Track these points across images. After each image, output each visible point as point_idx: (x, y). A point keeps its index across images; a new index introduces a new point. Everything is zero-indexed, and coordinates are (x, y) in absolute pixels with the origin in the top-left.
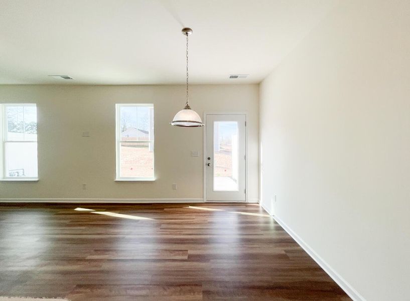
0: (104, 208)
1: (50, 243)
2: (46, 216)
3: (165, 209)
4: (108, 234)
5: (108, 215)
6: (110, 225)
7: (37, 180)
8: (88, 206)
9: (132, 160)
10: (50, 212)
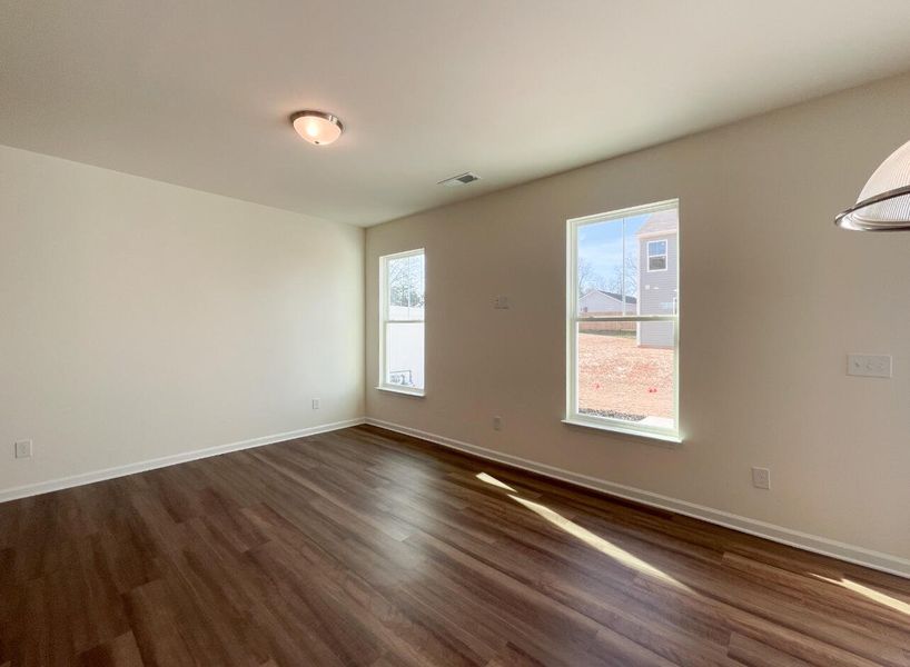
0: (538, 491)
1: (423, 558)
2: (428, 477)
3: (726, 556)
4: (547, 594)
5: (545, 516)
6: (551, 556)
7: (422, 395)
8: (503, 475)
9: (597, 364)
10: (440, 470)
